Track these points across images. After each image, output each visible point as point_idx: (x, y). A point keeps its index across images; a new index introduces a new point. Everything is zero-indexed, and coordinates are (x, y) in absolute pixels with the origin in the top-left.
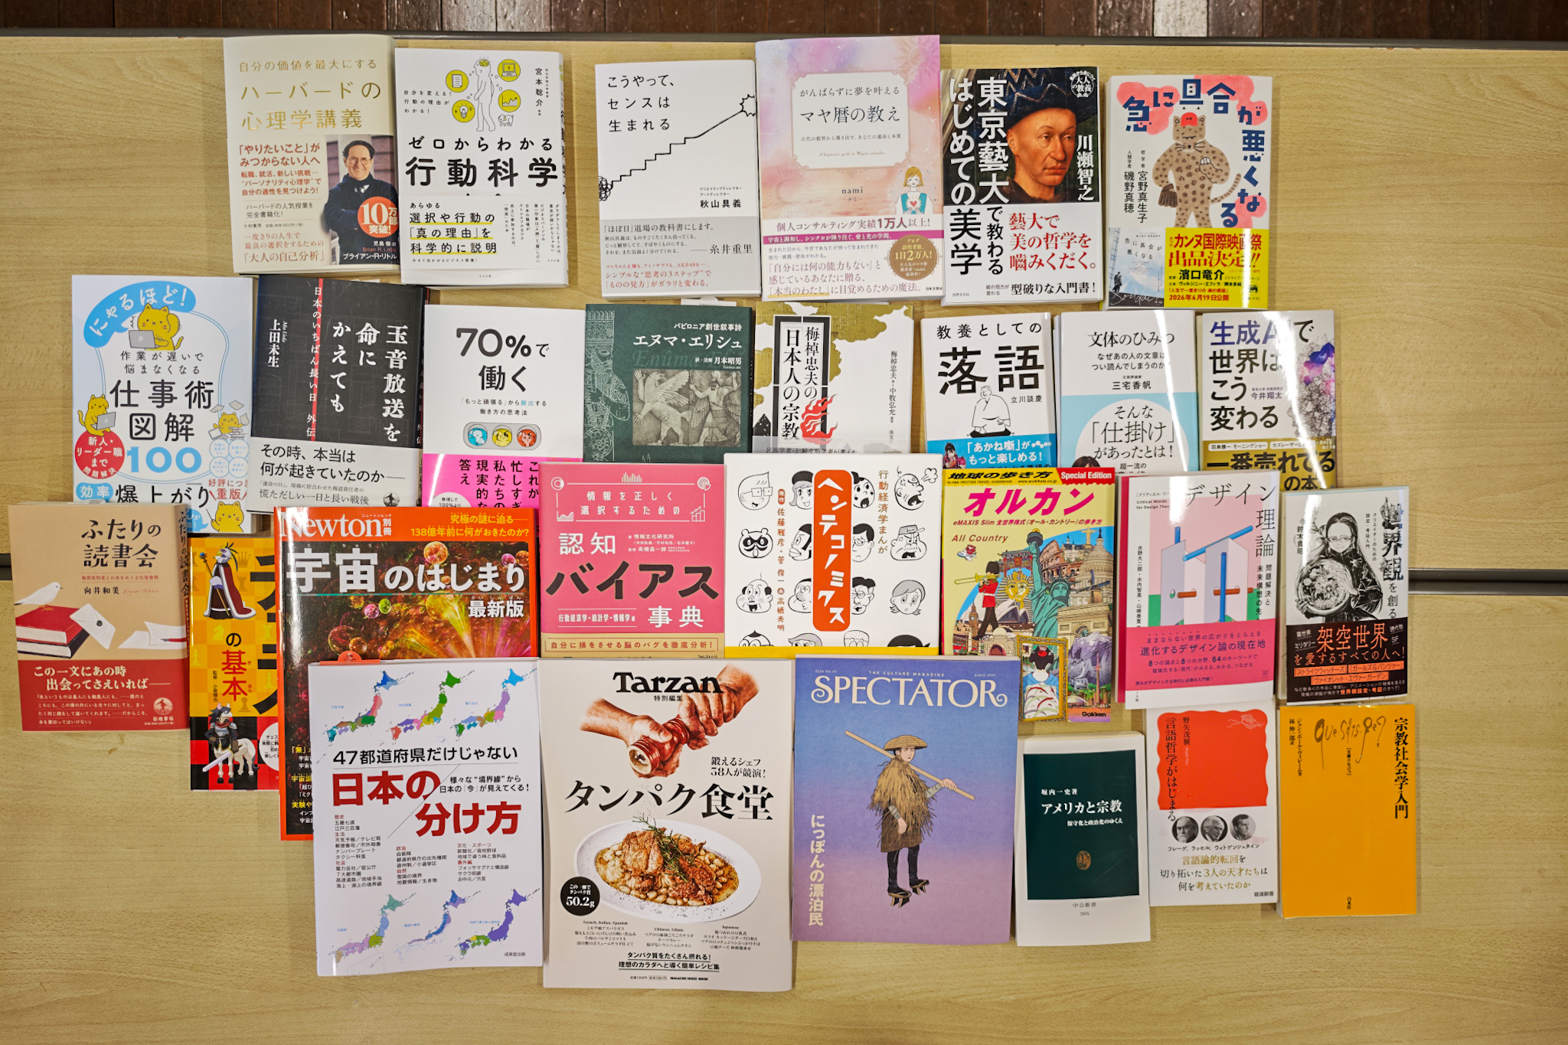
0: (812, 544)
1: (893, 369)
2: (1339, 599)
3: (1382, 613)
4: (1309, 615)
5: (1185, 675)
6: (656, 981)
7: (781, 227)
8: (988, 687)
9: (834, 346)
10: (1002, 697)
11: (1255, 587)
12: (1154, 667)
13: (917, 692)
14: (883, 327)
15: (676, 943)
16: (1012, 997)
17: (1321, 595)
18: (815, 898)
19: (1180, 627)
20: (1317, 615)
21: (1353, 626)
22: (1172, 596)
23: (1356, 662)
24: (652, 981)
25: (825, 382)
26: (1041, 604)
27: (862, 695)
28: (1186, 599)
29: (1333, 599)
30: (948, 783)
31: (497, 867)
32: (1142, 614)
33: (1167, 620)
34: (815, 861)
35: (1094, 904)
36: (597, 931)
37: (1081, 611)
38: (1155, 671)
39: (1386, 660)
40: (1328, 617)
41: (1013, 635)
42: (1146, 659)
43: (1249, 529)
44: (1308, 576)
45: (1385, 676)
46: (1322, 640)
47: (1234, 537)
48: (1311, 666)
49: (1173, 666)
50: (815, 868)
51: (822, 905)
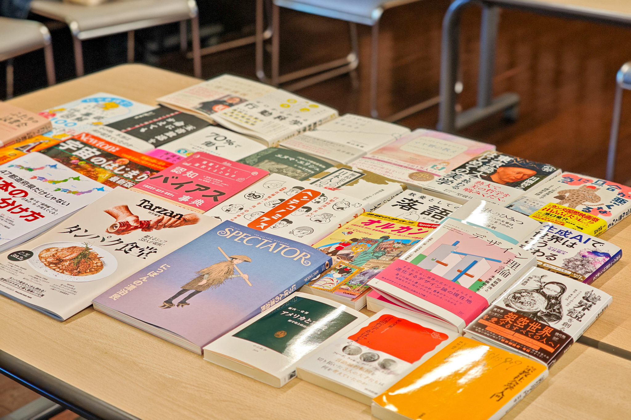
0: (278, 205)
1: (377, 193)
2: (532, 309)
3: (554, 325)
4: (507, 305)
5: (414, 288)
6: (8, 290)
7: (374, 157)
8: (305, 255)
9: (359, 180)
10: (308, 263)
11: (484, 281)
12: (398, 276)
13: (269, 246)
14: (387, 184)
15: (39, 283)
16: (171, 377)
17: (522, 303)
18: (125, 289)
19: (427, 272)
20: (513, 308)
21: (532, 321)
22: (433, 260)
23: (522, 333)
24: (7, 289)
25: (343, 185)
26: (365, 255)
27: (242, 239)
28: (439, 264)
29: (528, 307)
30: (246, 276)
31: (5, 226)
32: (410, 258)
33: (422, 265)
34: (145, 278)
35: (265, 350)
36: (10, 267)
37: (382, 262)
38: (397, 278)
39: (543, 342)
40: (519, 312)
41: (338, 260)
42: (397, 272)
43: (500, 262)
44: (520, 293)
45: (538, 348)
46: (508, 317)
47: (486, 259)
48: (492, 322)
49: (409, 282)
50: (141, 280)
51: (125, 294)
